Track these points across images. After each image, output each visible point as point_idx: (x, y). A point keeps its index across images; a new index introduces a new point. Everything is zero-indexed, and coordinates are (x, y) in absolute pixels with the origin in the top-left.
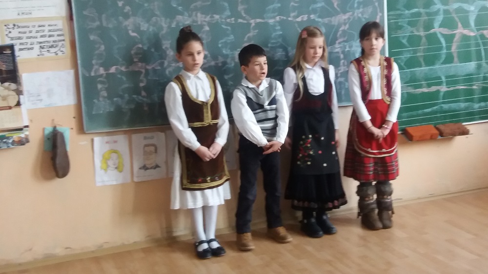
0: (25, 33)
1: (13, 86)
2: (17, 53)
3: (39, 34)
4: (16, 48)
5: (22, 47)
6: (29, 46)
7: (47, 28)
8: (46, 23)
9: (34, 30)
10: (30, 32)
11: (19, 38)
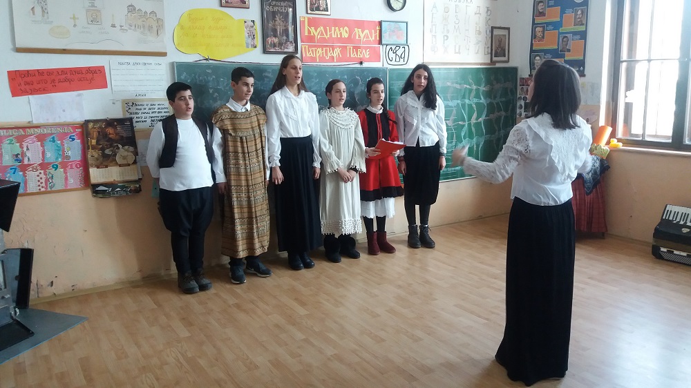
0: (141, 109)
1: (131, 149)
2: (135, 124)
3: (151, 111)
4: (134, 120)
5: (138, 120)
6: (143, 119)
7: (157, 107)
8: (157, 103)
9: (147, 108)
10: (145, 109)
11: (136, 113)
